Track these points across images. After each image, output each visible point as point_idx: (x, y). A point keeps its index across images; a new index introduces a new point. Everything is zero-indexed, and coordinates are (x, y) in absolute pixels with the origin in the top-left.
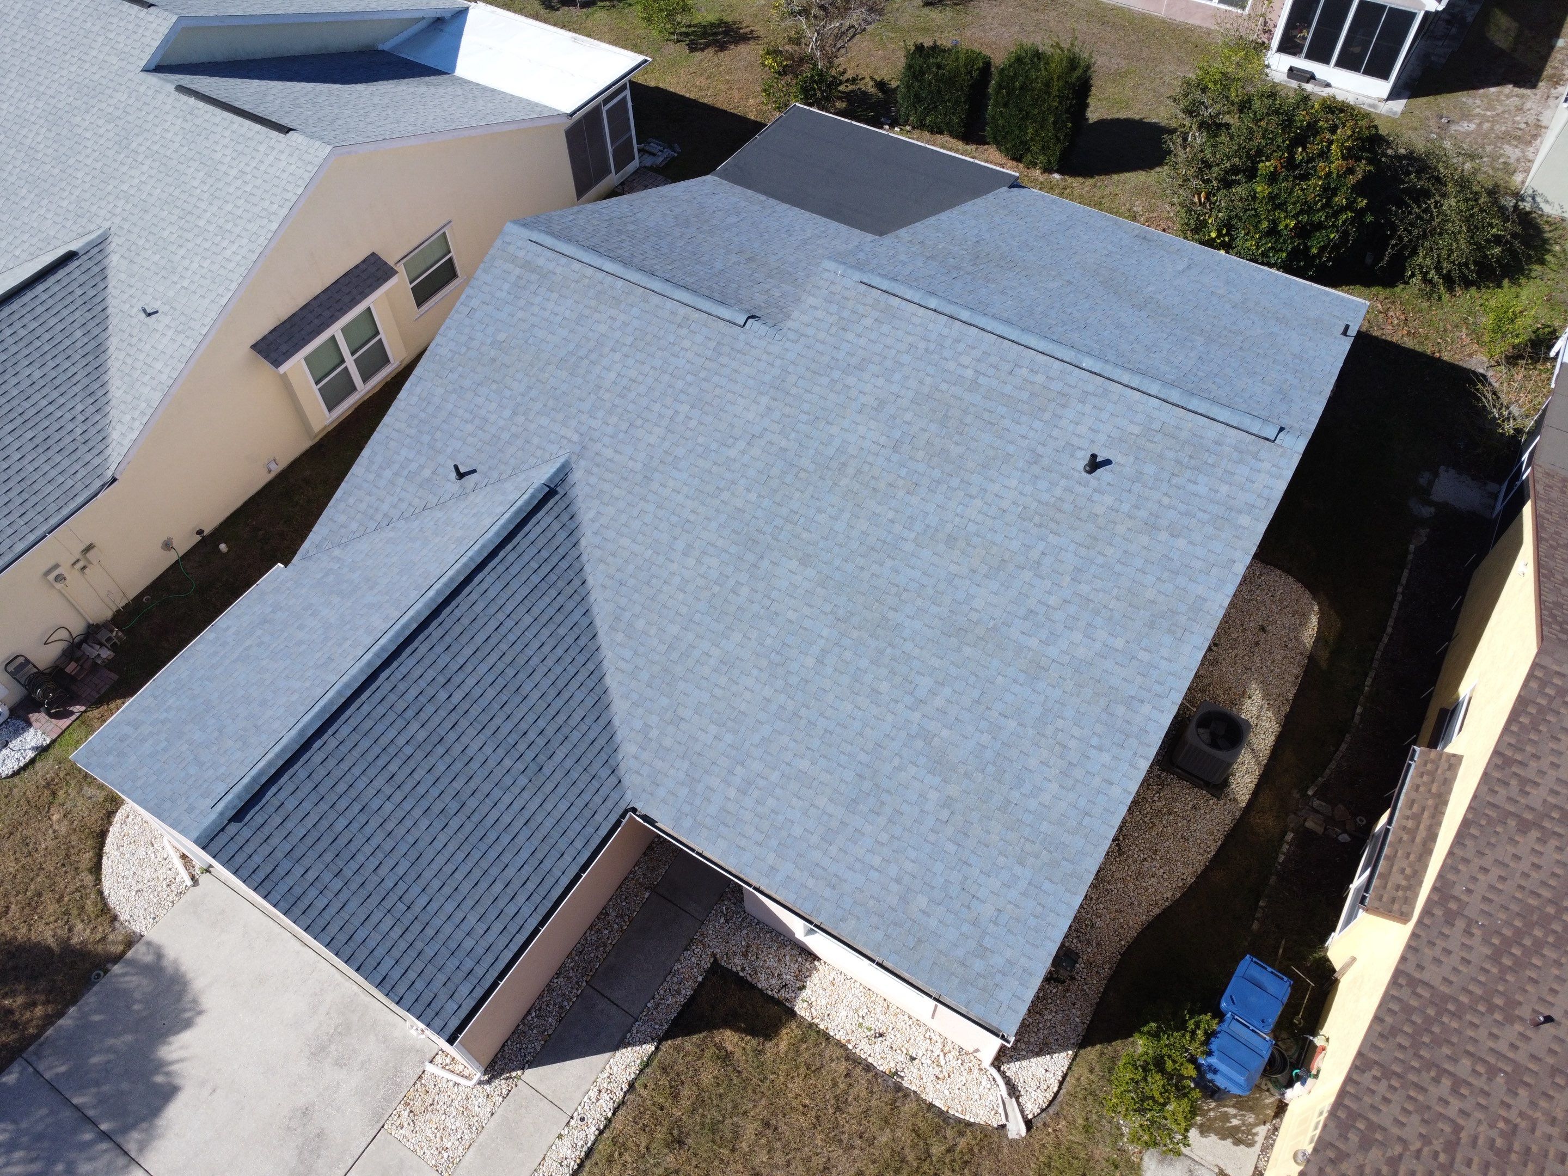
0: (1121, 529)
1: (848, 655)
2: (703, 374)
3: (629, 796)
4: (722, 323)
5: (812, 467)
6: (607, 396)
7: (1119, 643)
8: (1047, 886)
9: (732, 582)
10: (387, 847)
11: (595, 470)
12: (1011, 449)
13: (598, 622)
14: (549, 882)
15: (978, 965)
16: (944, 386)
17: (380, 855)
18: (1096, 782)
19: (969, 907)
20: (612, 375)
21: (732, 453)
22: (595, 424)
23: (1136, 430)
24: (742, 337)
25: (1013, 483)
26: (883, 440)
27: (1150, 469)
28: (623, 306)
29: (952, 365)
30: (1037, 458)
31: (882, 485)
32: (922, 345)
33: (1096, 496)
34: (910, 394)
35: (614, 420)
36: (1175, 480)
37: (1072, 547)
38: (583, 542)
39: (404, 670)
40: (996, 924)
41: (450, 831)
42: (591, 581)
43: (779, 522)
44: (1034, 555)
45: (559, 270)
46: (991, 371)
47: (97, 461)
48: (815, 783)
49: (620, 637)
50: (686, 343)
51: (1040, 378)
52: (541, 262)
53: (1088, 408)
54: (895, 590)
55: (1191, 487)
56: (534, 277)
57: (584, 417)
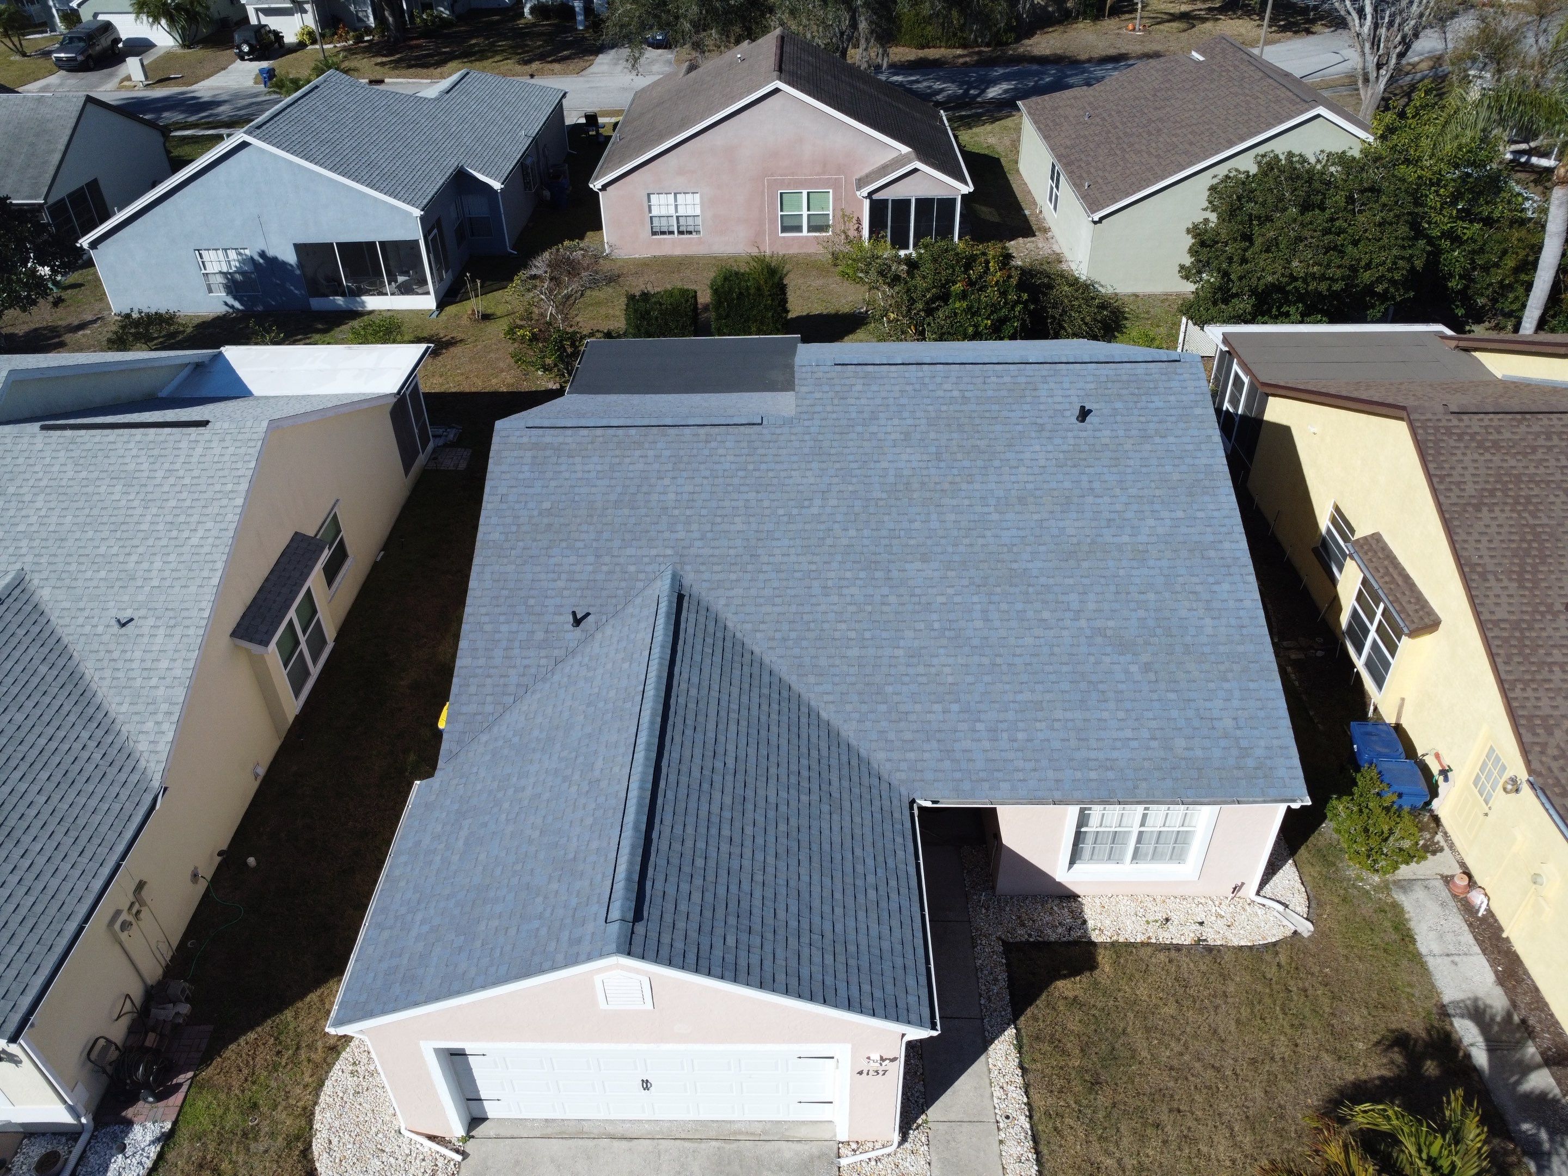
0: (1128, 447)
1: (1004, 606)
2: (751, 467)
3: (904, 792)
4: (742, 428)
5: (884, 495)
6: (676, 512)
7: (1180, 514)
8: (1252, 685)
9: (878, 598)
10: (769, 894)
11: (703, 568)
12: (1020, 428)
13: (785, 677)
14: (902, 876)
15: (1250, 763)
16: (944, 408)
17: (769, 903)
18: (1231, 604)
19: (1213, 728)
20: (672, 496)
21: (815, 510)
22: (681, 535)
23: (1092, 386)
24: (765, 431)
25: (1037, 448)
26: (925, 457)
27: (1119, 405)
28: (646, 445)
29: (940, 393)
30: (1041, 429)
31: (946, 486)
32: (909, 388)
33: (1098, 434)
34: (923, 421)
35: (695, 527)
36: (1139, 405)
37: (1105, 470)
38: (730, 625)
39: (675, 755)
40: (1239, 728)
41: (805, 862)
42: (757, 650)
43: (886, 542)
44: (1085, 485)
45: (569, 440)
46: (970, 387)
47: (135, 778)
48: (1044, 705)
49: (812, 679)
50: (721, 451)
51: (1007, 379)
52: (548, 439)
53: (1052, 385)
54: (1005, 549)
55: (1151, 405)
56: (548, 453)
57: (667, 535)
